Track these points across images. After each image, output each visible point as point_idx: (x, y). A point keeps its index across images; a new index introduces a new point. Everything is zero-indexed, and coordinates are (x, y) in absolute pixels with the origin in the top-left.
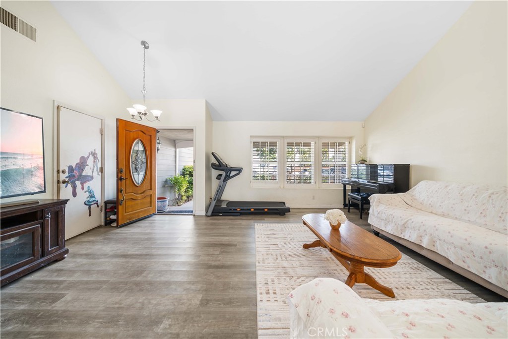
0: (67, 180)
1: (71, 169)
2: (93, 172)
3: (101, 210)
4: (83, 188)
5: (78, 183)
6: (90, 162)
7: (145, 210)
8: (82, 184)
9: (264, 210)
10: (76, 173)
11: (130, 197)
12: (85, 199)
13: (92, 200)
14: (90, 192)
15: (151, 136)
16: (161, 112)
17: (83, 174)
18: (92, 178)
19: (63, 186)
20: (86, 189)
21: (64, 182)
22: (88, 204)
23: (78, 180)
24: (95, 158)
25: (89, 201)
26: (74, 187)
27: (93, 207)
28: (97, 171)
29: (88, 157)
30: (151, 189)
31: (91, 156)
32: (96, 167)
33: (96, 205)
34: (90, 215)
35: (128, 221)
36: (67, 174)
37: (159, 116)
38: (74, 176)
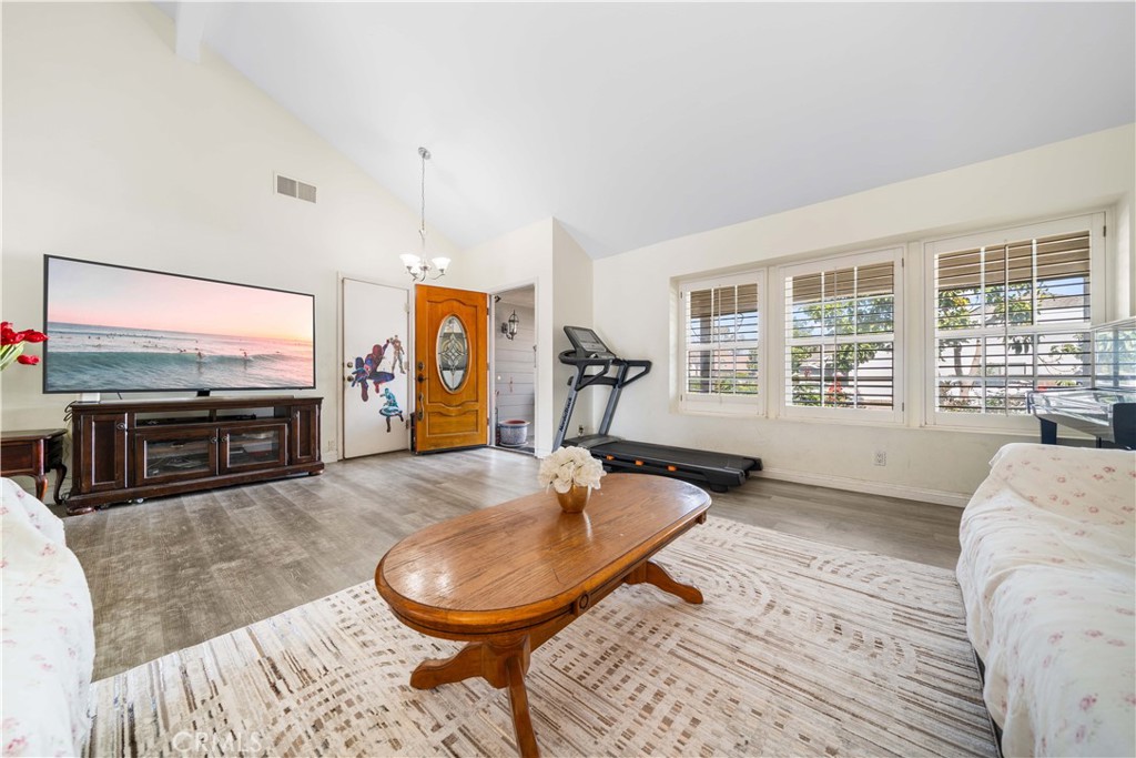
0: (354, 376)
1: (359, 361)
2: (393, 368)
3: (407, 425)
4: (377, 391)
5: (370, 382)
6: (390, 353)
7: (465, 436)
8: (376, 384)
9: (667, 467)
10: (368, 368)
11: (437, 410)
12: (382, 407)
13: (391, 408)
14: (389, 397)
15: (476, 307)
16: (449, 260)
17: (378, 370)
18: (392, 377)
19: (349, 384)
20: (382, 391)
21: (350, 379)
22: (386, 414)
23: (370, 378)
24: (398, 348)
25: (386, 410)
26: (365, 388)
27: (395, 420)
28: (401, 367)
29: (386, 346)
30: (477, 401)
31: (390, 345)
32: (398, 362)
33: (398, 417)
34: (389, 431)
35: (433, 448)
36: (354, 369)
37: (445, 268)
38: (364, 372)
